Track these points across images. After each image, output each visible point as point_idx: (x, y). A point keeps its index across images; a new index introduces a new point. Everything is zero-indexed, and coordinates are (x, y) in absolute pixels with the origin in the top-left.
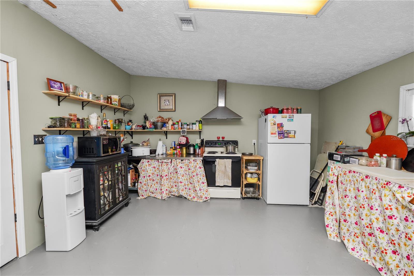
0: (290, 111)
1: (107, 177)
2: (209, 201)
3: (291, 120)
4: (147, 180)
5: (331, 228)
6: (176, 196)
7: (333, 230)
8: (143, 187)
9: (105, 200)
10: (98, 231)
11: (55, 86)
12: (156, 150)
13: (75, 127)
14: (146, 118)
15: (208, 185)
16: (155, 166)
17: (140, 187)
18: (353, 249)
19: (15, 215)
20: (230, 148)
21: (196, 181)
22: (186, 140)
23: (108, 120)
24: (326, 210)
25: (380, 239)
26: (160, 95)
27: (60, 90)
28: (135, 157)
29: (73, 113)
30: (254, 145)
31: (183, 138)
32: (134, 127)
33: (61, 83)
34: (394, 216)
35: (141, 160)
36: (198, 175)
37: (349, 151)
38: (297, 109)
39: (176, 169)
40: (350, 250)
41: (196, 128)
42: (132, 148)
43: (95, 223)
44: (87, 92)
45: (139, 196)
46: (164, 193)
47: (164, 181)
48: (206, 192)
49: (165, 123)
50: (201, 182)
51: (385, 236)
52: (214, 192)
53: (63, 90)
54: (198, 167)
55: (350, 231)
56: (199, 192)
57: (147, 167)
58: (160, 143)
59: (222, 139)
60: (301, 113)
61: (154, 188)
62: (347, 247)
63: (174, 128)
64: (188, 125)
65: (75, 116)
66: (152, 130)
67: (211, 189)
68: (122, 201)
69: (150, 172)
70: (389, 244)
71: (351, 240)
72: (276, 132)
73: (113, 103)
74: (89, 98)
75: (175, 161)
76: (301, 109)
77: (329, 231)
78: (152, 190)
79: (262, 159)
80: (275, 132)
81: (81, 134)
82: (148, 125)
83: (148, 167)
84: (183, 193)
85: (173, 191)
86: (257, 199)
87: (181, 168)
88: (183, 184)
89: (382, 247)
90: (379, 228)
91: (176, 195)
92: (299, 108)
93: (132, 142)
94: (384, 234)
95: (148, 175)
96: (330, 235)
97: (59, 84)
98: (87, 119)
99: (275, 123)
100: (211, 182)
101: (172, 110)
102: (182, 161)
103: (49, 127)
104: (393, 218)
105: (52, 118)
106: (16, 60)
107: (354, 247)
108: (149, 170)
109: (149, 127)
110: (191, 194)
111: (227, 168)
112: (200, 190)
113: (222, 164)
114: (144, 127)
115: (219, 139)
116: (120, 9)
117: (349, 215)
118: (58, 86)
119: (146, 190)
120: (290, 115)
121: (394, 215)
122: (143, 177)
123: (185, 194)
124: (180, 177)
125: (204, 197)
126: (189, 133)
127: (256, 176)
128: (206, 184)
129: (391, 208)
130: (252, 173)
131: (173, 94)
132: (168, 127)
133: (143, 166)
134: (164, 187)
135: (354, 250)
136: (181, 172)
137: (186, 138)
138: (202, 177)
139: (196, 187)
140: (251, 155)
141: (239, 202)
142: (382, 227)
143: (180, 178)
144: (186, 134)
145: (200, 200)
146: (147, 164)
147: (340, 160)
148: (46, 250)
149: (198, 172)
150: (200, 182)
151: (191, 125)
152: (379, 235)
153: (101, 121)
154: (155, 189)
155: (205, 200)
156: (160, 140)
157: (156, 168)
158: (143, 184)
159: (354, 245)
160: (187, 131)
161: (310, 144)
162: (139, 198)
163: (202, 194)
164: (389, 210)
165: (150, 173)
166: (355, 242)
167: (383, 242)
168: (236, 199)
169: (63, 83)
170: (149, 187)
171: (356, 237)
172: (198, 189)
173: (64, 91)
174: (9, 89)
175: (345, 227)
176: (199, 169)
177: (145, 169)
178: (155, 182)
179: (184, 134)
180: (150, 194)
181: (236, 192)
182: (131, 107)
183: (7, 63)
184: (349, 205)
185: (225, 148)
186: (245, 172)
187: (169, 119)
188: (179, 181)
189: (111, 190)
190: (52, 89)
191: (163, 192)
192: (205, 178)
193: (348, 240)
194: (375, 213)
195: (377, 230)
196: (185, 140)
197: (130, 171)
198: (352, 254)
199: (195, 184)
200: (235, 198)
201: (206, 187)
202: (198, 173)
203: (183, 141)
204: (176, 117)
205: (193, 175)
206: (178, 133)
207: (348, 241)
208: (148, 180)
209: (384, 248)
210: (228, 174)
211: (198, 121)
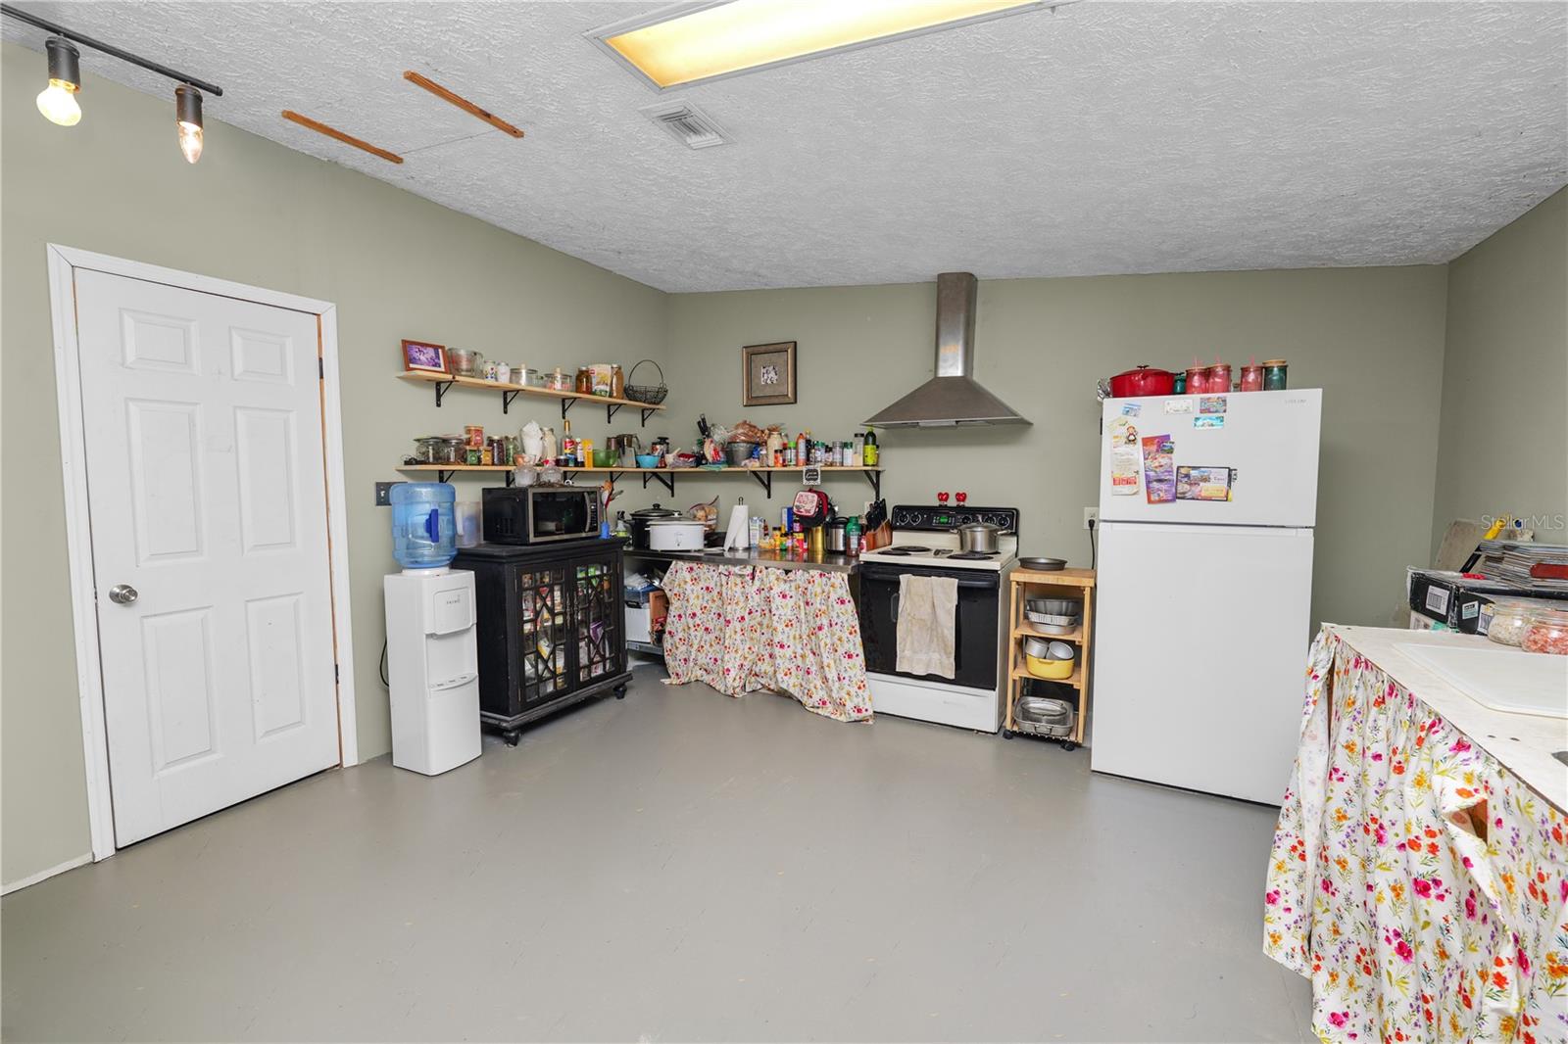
0: (1217, 380)
1: (549, 603)
2: (870, 722)
3: (1211, 422)
4: (686, 628)
5: (1288, 910)
6: (773, 690)
7: (1296, 922)
8: (677, 648)
9: (541, 667)
10: (515, 745)
11: (422, 357)
12: (726, 533)
13: (479, 461)
14: (704, 429)
15: (866, 666)
16: (712, 585)
17: (670, 647)
18: (1337, 1020)
19: (337, 666)
20: (980, 537)
21: (826, 645)
22: (818, 501)
23: (578, 440)
24: (1281, 827)
25: (1391, 982)
26: (749, 350)
27: (433, 366)
28: (655, 553)
29: (474, 424)
30: (1091, 529)
31: (807, 496)
32: (670, 458)
33: (436, 348)
34: (1437, 883)
35: (671, 562)
36: (835, 627)
37: (1516, 569)
38: (1266, 370)
39: (768, 600)
40: (1321, 1020)
41: (853, 460)
42: (648, 526)
43: (507, 722)
44: (507, 365)
45: (670, 677)
46: (733, 673)
47: (733, 636)
48: (859, 688)
49: (758, 444)
50: (841, 651)
51: (1410, 974)
52: (888, 693)
53: (440, 366)
54: (834, 597)
55: (1344, 938)
56: (837, 684)
57: (685, 587)
58: (740, 513)
59: (958, 500)
60: (1284, 387)
61: (710, 655)
62: (1316, 1003)
63: (784, 461)
64: (828, 449)
65: (479, 431)
66: (717, 470)
67: (880, 683)
68: (599, 679)
69: (696, 602)
70: (1418, 1011)
71: (1343, 979)
72: (1137, 472)
73: (595, 387)
74: (518, 383)
75: (765, 571)
76: (1286, 366)
77: (1271, 922)
78: (704, 661)
79: (1091, 588)
80: (1130, 475)
81: (500, 480)
82: (709, 451)
83: (689, 587)
84: (790, 684)
85: (763, 671)
86: (1063, 747)
87: (784, 597)
88: (788, 652)
89: (1391, 1020)
90: (1395, 931)
91: (772, 687)
92: (1275, 365)
93: (659, 506)
94: (1411, 965)
95: (689, 612)
96: (1275, 938)
97: (431, 352)
98: (515, 439)
99: (1132, 438)
100: (880, 654)
101: (787, 400)
102: (787, 574)
103: (407, 463)
104: (1433, 892)
105: (418, 440)
106: (335, 308)
107: (1348, 1010)
108: (692, 597)
109: (710, 459)
110: (814, 690)
111: (940, 613)
112: (839, 679)
113: (921, 596)
114: (700, 459)
115: (946, 500)
116: (515, 132)
117: (1342, 863)
118: (429, 357)
119: (685, 660)
120: (1209, 399)
121: (1438, 878)
122: (677, 617)
123: (797, 689)
124: (780, 627)
125: (849, 705)
126: (828, 476)
127: (1062, 651)
128: (861, 660)
129: (1433, 844)
130: (1048, 640)
131: (788, 345)
132: (767, 455)
133: (677, 583)
134: (733, 654)
135: (1339, 1024)
136: (781, 611)
137: (819, 496)
138: (845, 635)
139: (826, 669)
140: (1058, 566)
141: (988, 747)
142: (1407, 931)
143: (780, 629)
144: (819, 481)
145: (841, 714)
146: (688, 577)
147: (1445, 614)
148: (392, 762)
149: (835, 615)
150: (839, 653)
151: (838, 449)
152: (1391, 962)
153: (556, 442)
154: (712, 660)
155: (855, 716)
156: (741, 501)
157: (715, 593)
158: (676, 639)
159: (1350, 1002)
160: (822, 471)
161: (1312, 530)
162: (667, 681)
163: (843, 694)
164: (1424, 850)
165: (695, 605)
166: (1355, 990)
167: (1400, 1000)
168: (979, 731)
169: (442, 348)
170: (693, 650)
171: (1362, 968)
172: (832, 675)
173: (442, 369)
174: (322, 377)
175: (1324, 912)
176: (837, 607)
177: (681, 591)
178: (714, 638)
179: (812, 483)
180: (699, 673)
181: (978, 708)
182: (658, 397)
183: (318, 315)
184: (1345, 817)
185: (957, 536)
186: (1015, 634)
187: (771, 431)
188: (776, 640)
189: (560, 640)
190: (411, 366)
191: (728, 670)
192: (858, 639)
193: (1332, 975)
194: (1394, 864)
195: (1388, 939)
196: (815, 504)
197: (651, 594)
198: (1324, 1035)
199: (824, 656)
200: (973, 730)
201: (859, 673)
202: (835, 618)
203: (807, 507)
204: (793, 420)
205: (819, 623)
206: (796, 476)
207: (1330, 979)
208: (689, 628)
209: (1397, 1026)
210: (943, 632)
211: (862, 435)
